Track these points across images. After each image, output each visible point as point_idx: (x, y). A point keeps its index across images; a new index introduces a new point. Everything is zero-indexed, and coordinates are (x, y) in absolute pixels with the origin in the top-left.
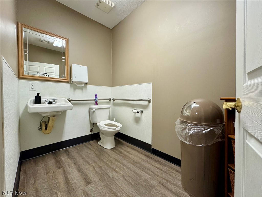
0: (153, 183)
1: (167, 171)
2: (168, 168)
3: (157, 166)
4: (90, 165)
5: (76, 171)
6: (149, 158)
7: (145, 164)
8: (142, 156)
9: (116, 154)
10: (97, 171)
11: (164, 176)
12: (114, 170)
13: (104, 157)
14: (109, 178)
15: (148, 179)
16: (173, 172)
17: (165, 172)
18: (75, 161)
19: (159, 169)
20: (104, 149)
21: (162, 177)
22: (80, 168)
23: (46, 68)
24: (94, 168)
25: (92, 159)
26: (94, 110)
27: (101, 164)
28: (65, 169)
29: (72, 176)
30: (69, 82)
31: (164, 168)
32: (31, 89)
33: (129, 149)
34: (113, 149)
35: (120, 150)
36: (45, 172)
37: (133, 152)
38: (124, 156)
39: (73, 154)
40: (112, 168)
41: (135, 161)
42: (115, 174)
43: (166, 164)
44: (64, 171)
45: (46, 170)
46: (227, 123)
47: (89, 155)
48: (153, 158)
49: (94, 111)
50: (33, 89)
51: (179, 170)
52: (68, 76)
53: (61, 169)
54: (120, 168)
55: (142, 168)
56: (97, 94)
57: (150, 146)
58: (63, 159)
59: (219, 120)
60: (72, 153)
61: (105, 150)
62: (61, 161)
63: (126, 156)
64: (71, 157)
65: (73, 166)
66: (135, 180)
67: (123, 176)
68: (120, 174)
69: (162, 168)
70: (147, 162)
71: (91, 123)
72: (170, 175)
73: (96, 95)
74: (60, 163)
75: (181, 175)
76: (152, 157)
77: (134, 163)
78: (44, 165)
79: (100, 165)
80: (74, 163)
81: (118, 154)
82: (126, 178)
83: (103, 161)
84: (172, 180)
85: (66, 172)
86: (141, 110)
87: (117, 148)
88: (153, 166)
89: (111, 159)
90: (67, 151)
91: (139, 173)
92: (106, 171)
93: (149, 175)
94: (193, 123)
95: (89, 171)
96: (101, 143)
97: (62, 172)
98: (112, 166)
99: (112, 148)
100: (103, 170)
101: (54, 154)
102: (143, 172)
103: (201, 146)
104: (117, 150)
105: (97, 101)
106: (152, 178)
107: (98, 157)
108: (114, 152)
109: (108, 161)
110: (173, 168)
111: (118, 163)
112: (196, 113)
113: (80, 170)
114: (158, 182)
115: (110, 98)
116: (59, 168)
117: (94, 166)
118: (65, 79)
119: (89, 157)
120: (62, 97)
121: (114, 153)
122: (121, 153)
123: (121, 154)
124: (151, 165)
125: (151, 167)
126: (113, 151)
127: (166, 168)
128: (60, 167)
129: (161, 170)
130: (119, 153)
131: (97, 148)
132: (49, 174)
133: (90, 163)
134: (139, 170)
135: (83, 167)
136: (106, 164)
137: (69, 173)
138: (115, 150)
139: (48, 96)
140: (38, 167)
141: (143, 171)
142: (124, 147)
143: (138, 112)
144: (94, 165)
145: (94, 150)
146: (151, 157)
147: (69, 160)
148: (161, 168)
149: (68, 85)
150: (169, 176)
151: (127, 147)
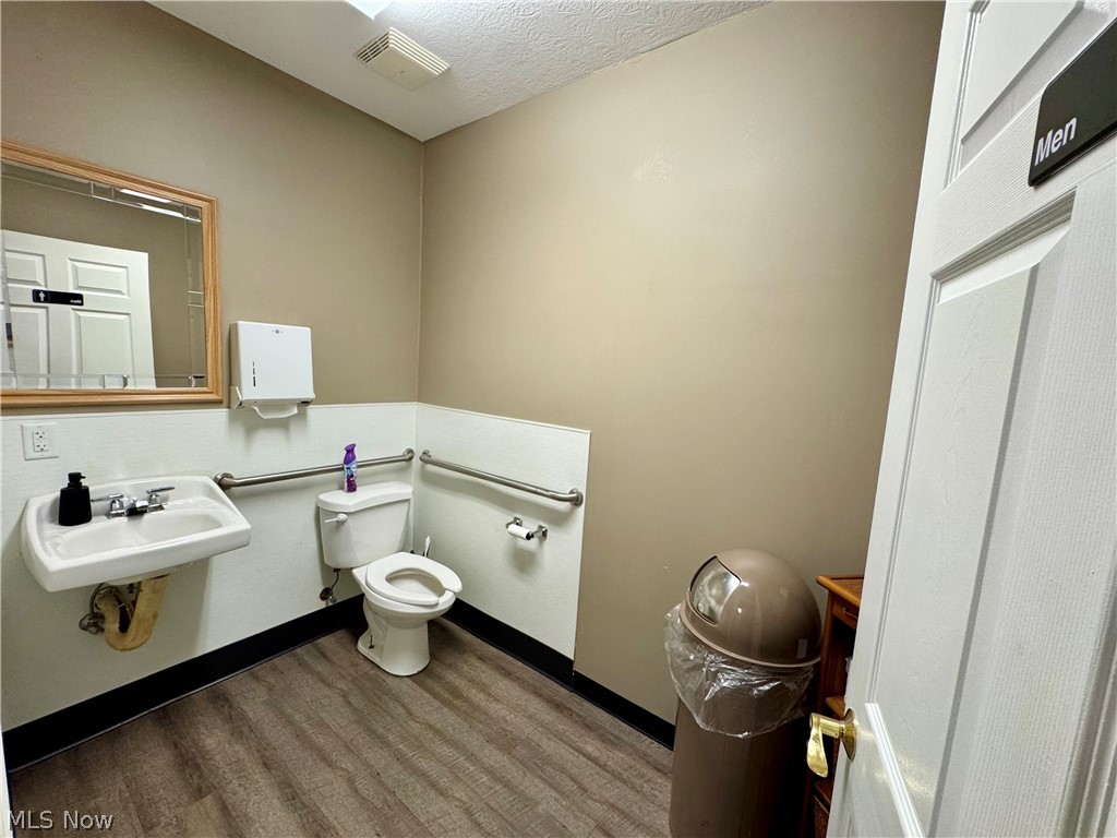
0: (575, 831)
1: (625, 770)
2: (630, 755)
3: (589, 749)
4: (330, 764)
5: (275, 801)
6: (562, 712)
7: (550, 746)
8: (536, 706)
9: (437, 704)
10: (365, 795)
11: (614, 792)
12: (433, 785)
13: (389, 719)
14: (415, 826)
15: (556, 815)
16: (643, 776)
17: (617, 776)
18: (267, 754)
19: (595, 761)
20: (383, 676)
21: (606, 802)
22: (290, 786)
23: (75, 268)
24: (351, 781)
25: (337, 736)
26: (342, 517)
27: (377, 757)
28: (225, 796)
29: (261, 830)
30: (225, 402)
31: (616, 759)
32: (31, 454)
33: (486, 674)
34: (422, 675)
35: (451, 677)
36: (137, 821)
37: (502, 686)
38: (471, 713)
39: (251, 715)
40: (423, 775)
41: (511, 733)
42: (438, 805)
43: (623, 736)
44: (224, 809)
45: (138, 811)
46: (828, 659)
47: (323, 715)
48: (578, 715)
49: (341, 523)
50: (45, 454)
51: (665, 762)
52: (217, 374)
53: (208, 800)
54: (453, 770)
55: (537, 763)
56: (354, 445)
57: (569, 663)
58: (210, 742)
59: (806, 641)
60: (245, 708)
61: (390, 680)
62: (203, 757)
63: (477, 708)
64: (245, 730)
65: (260, 778)
66: (512, 826)
67: (468, 812)
68: (457, 799)
69: (609, 757)
70: (555, 736)
71: (324, 566)
72: (633, 788)
73: (350, 450)
74: (198, 767)
75: (670, 787)
76: (574, 709)
77: (507, 742)
78: (124, 787)
79: (373, 762)
80: (265, 764)
81: (445, 703)
82: (481, 820)
83: (385, 743)
84: (640, 808)
85: (234, 814)
86: (541, 527)
87: (439, 669)
88: (576, 754)
89: (415, 727)
90: (221, 700)
91: (527, 788)
92: (400, 794)
93: (561, 793)
94: (724, 656)
95: (332, 796)
96: (371, 647)
97: (215, 814)
98: (424, 765)
99: (419, 672)
100: (386, 789)
101: (163, 719)
102: (541, 786)
103: (740, 736)
104: (439, 678)
105: (352, 476)
106: (573, 807)
107: (362, 721)
108: (427, 690)
109: (404, 739)
110: (644, 757)
111: (446, 750)
112: (740, 610)
113: (292, 795)
114: (593, 824)
115: (410, 451)
116: (199, 794)
117: (348, 772)
118: (205, 389)
119: (322, 724)
120: (193, 473)
121: (426, 695)
122: (457, 693)
123: (457, 702)
124: (570, 745)
125: (571, 757)
126: (421, 685)
127: (623, 759)
128: (200, 791)
129: (604, 767)
130: (446, 696)
131: (356, 672)
132: (157, 830)
133: (333, 757)
134: (525, 773)
135: (304, 780)
136: (401, 759)
137: (246, 815)
138: (429, 682)
139: (121, 476)
140: (95, 797)
141: (540, 777)
142: (466, 662)
143: (529, 537)
144: (347, 764)
145: (342, 685)
146: (570, 710)
147: (237, 748)
148: (603, 759)
149: (221, 414)
150: (631, 795)
151: (478, 664)
